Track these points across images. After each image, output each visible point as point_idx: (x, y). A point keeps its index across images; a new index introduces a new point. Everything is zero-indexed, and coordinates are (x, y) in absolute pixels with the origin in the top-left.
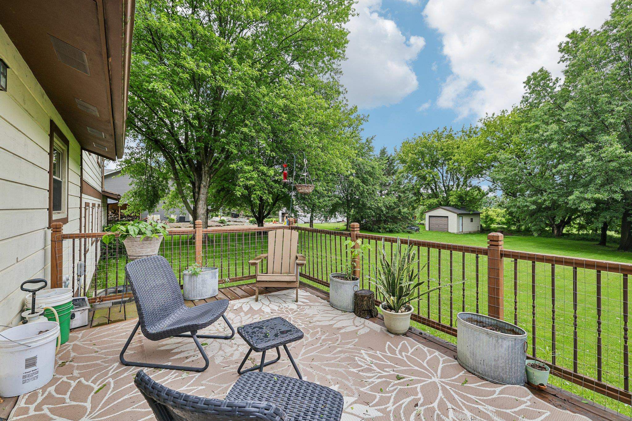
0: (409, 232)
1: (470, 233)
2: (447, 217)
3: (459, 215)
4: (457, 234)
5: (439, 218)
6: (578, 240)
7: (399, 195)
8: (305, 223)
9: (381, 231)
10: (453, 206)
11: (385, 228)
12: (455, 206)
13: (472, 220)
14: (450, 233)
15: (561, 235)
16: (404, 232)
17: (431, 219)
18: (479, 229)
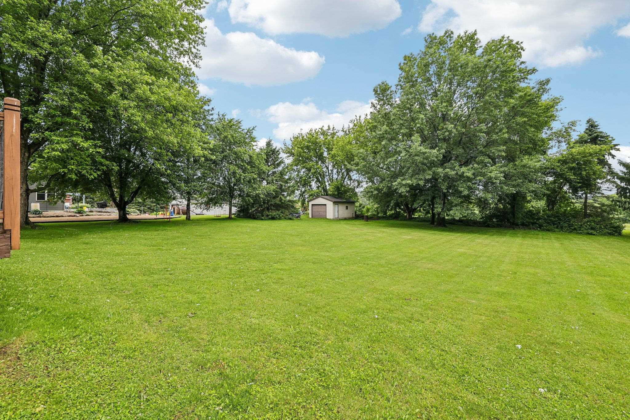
0: (290, 219)
1: (345, 219)
2: (326, 205)
3: (335, 203)
4: (333, 220)
5: (320, 206)
6: (421, 222)
7: (281, 184)
8: (196, 214)
9: (263, 218)
10: (330, 195)
11: (267, 216)
12: (333, 196)
13: (347, 208)
14: (328, 219)
15: (411, 219)
16: (285, 218)
17: (314, 207)
18: (354, 216)
